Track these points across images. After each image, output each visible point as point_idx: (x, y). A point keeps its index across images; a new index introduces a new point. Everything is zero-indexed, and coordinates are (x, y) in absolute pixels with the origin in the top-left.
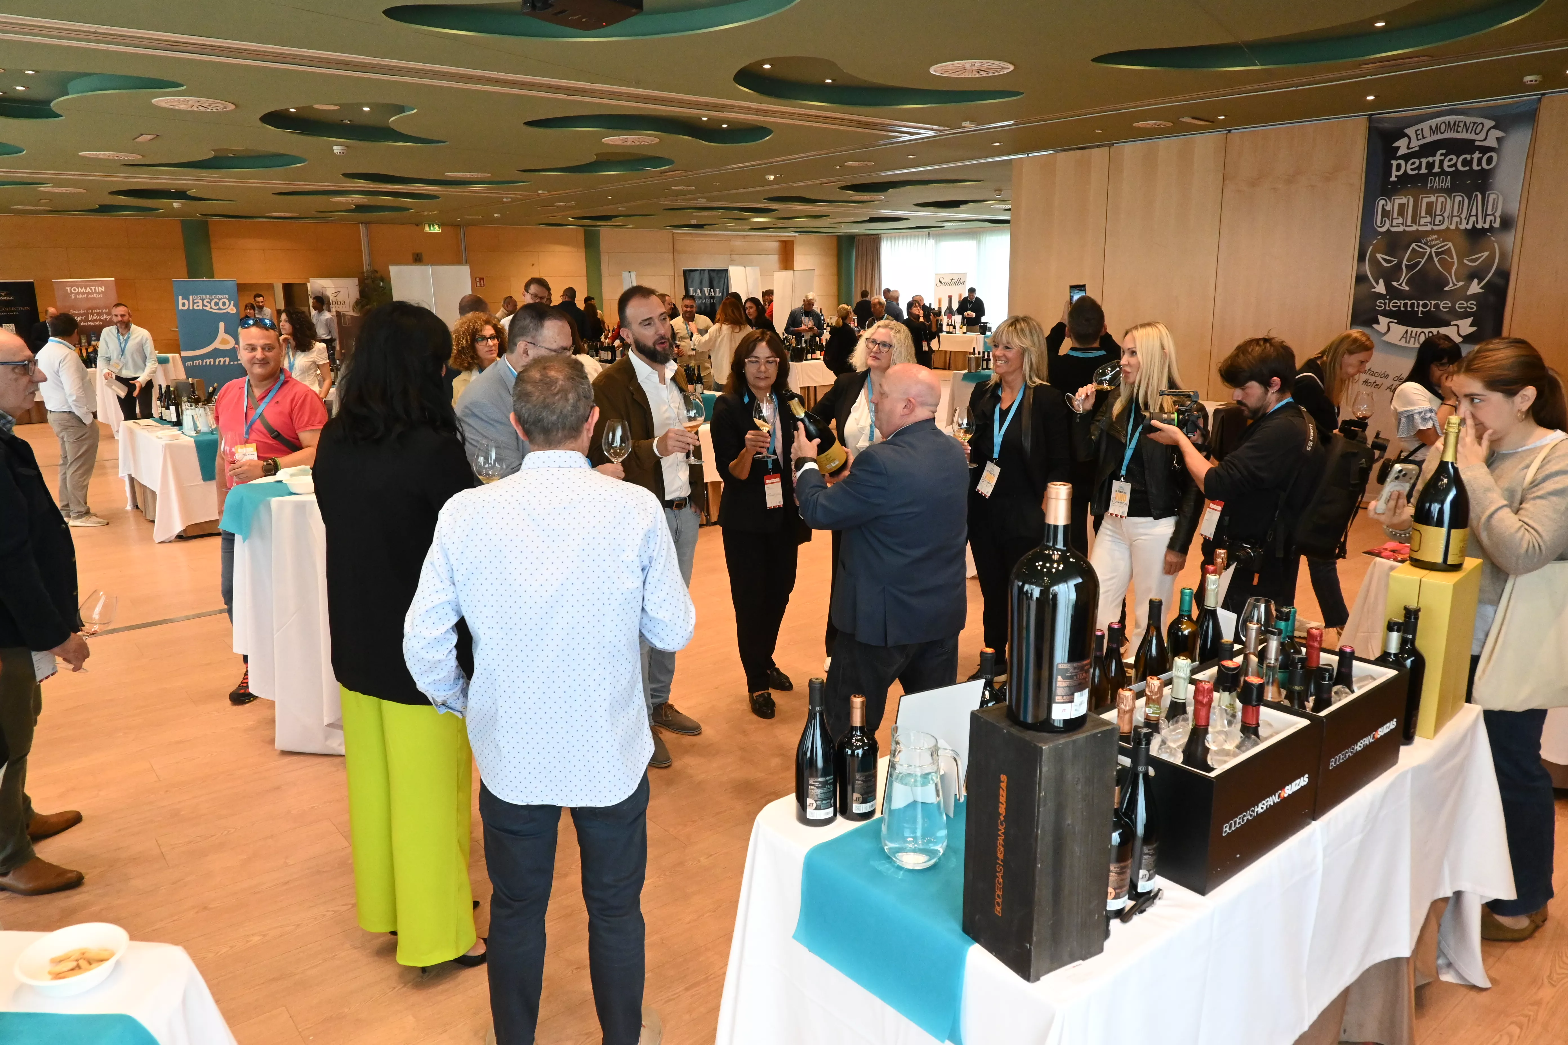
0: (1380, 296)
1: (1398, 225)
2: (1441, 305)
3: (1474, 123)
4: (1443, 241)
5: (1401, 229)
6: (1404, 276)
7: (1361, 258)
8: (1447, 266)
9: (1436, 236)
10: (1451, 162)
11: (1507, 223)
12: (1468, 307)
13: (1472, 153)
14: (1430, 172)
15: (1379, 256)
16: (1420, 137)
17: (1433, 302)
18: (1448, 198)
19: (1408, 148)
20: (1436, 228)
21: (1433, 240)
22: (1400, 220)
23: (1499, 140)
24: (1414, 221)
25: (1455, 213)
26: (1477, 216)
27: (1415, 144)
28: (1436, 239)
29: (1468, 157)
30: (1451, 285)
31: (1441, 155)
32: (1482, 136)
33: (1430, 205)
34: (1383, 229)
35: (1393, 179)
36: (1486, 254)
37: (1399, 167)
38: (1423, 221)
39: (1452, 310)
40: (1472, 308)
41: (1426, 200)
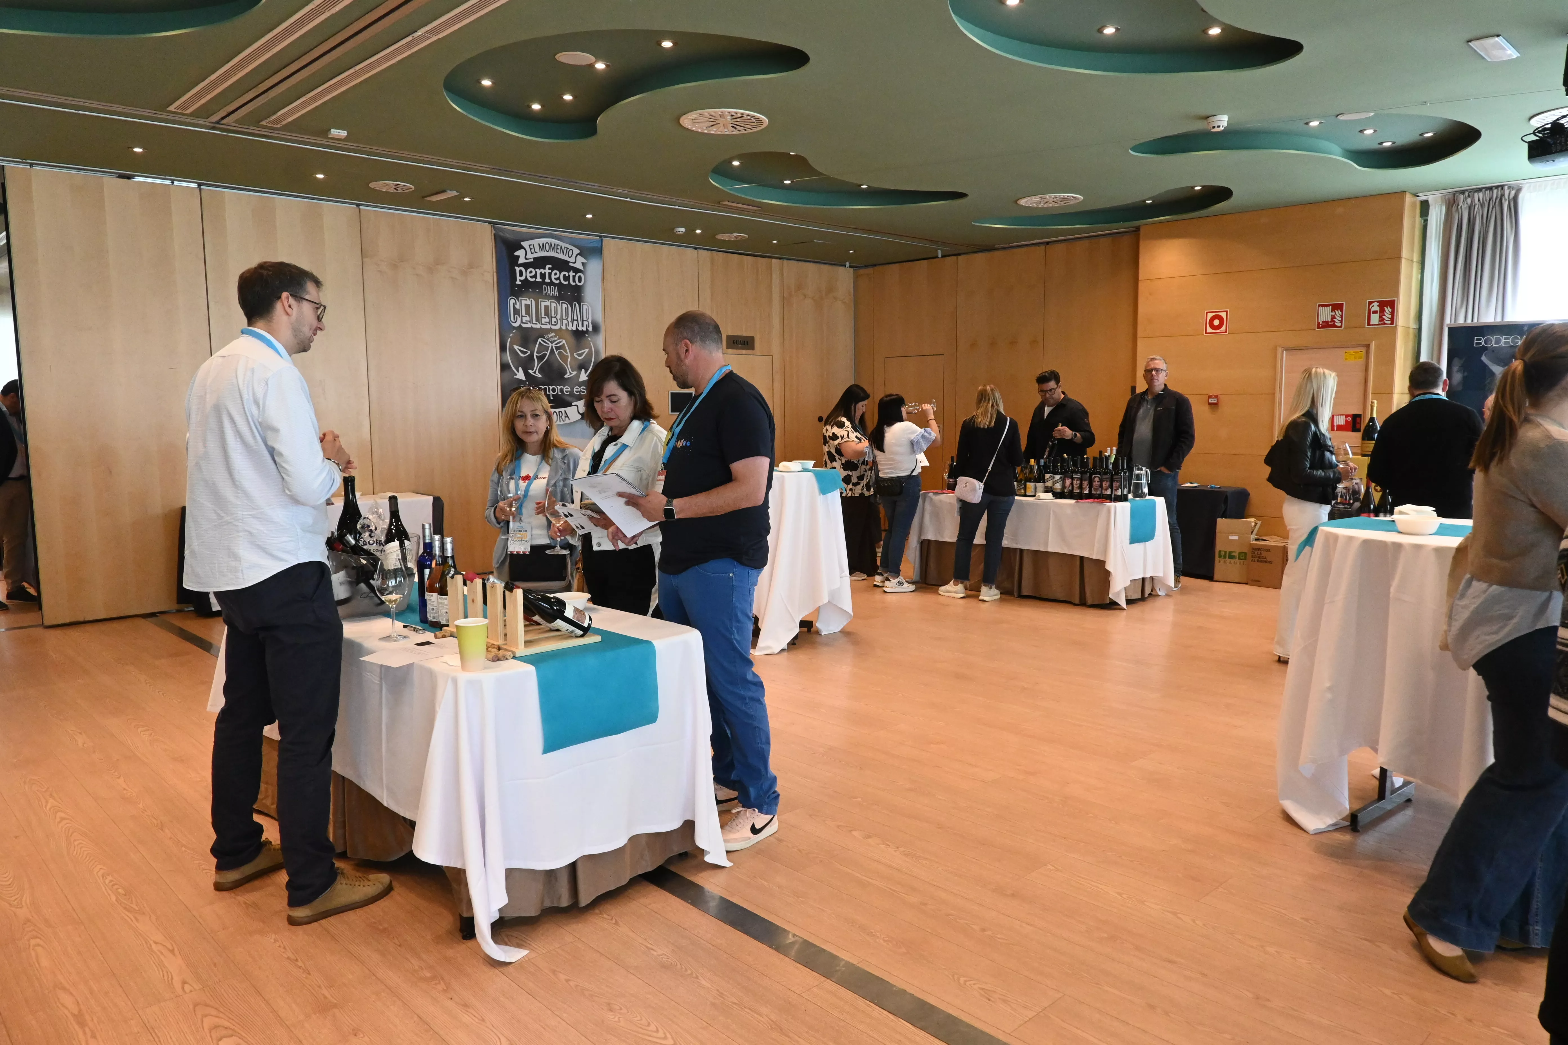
1: (526, 322)
2: (564, 390)
3: (567, 248)
4: (559, 338)
5: (529, 325)
6: (537, 365)
7: (503, 348)
8: (564, 358)
9: (553, 334)
10: (557, 276)
11: (596, 328)
12: (581, 391)
13: (569, 272)
14: (543, 283)
15: (516, 347)
16: (533, 251)
17: (559, 387)
18: (558, 305)
19: (526, 258)
20: (553, 327)
21: (552, 337)
22: (528, 318)
23: (583, 264)
24: (537, 320)
25: (564, 317)
26: (577, 320)
27: (531, 256)
28: (555, 336)
29: (567, 274)
30: (568, 374)
31: (549, 269)
32: (573, 259)
33: (546, 308)
34: (516, 325)
35: (518, 282)
36: (587, 350)
37: (521, 272)
38: (544, 321)
39: (572, 394)
40: (583, 392)
41: (543, 304)
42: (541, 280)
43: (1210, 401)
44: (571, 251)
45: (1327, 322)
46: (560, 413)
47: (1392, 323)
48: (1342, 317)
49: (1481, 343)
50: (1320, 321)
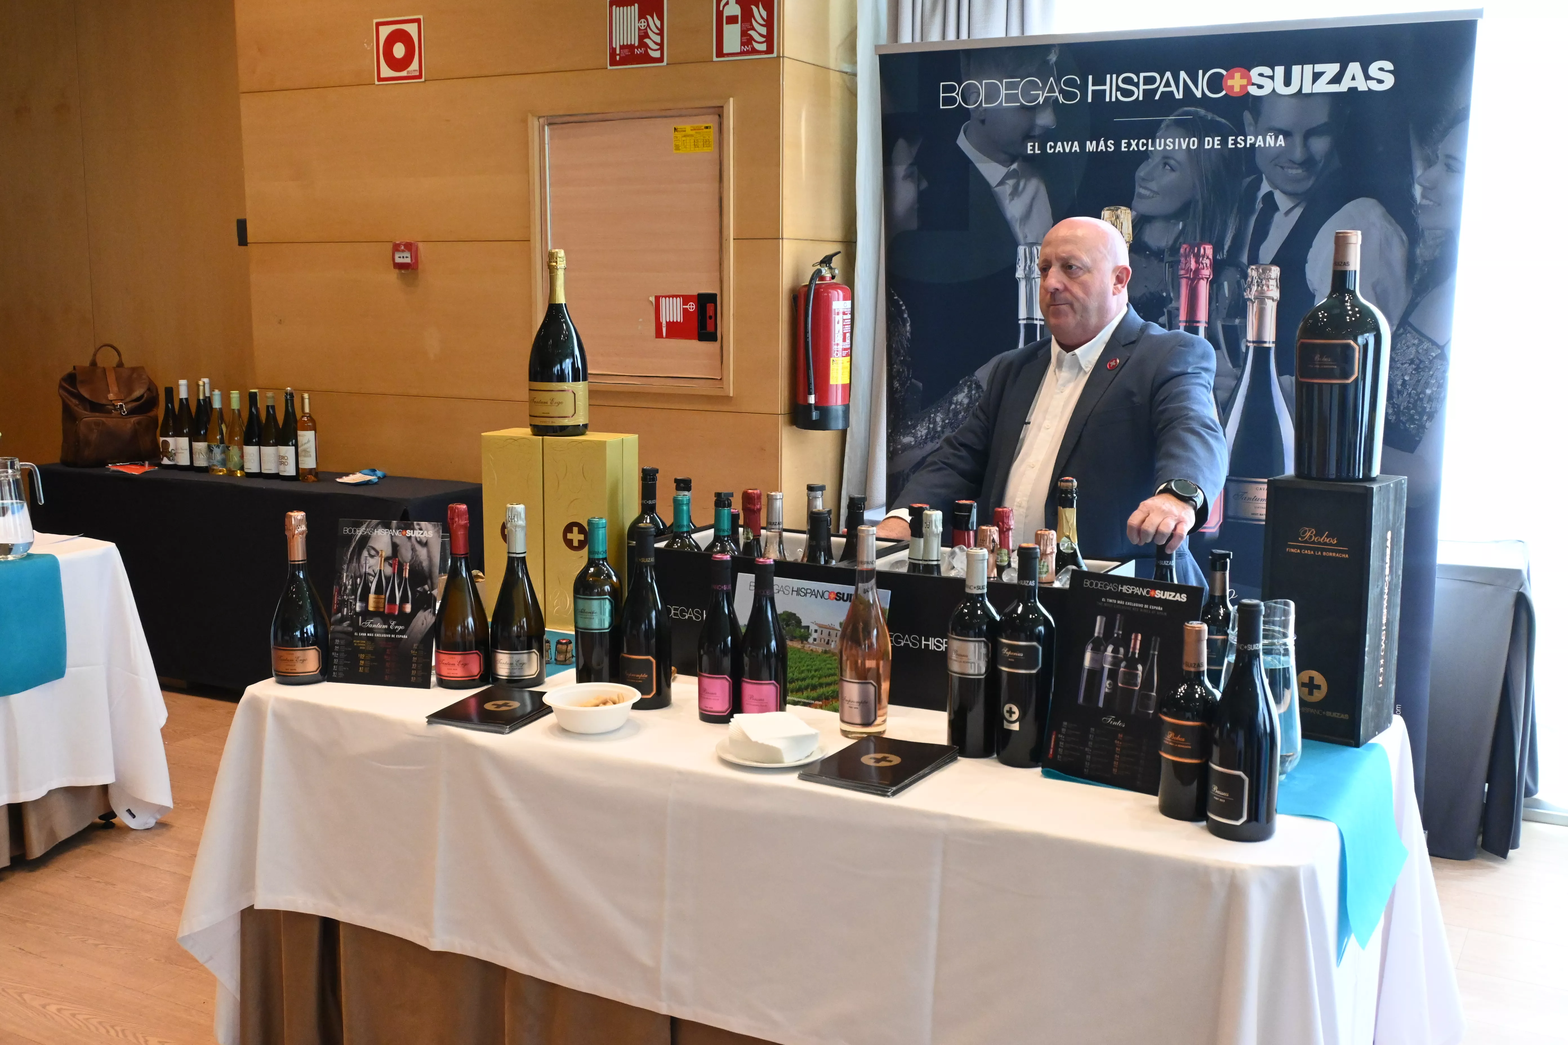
43: (398, 260)
45: (631, 47)
47: (770, 50)
48: (661, 33)
49: (953, 100)
50: (616, 45)
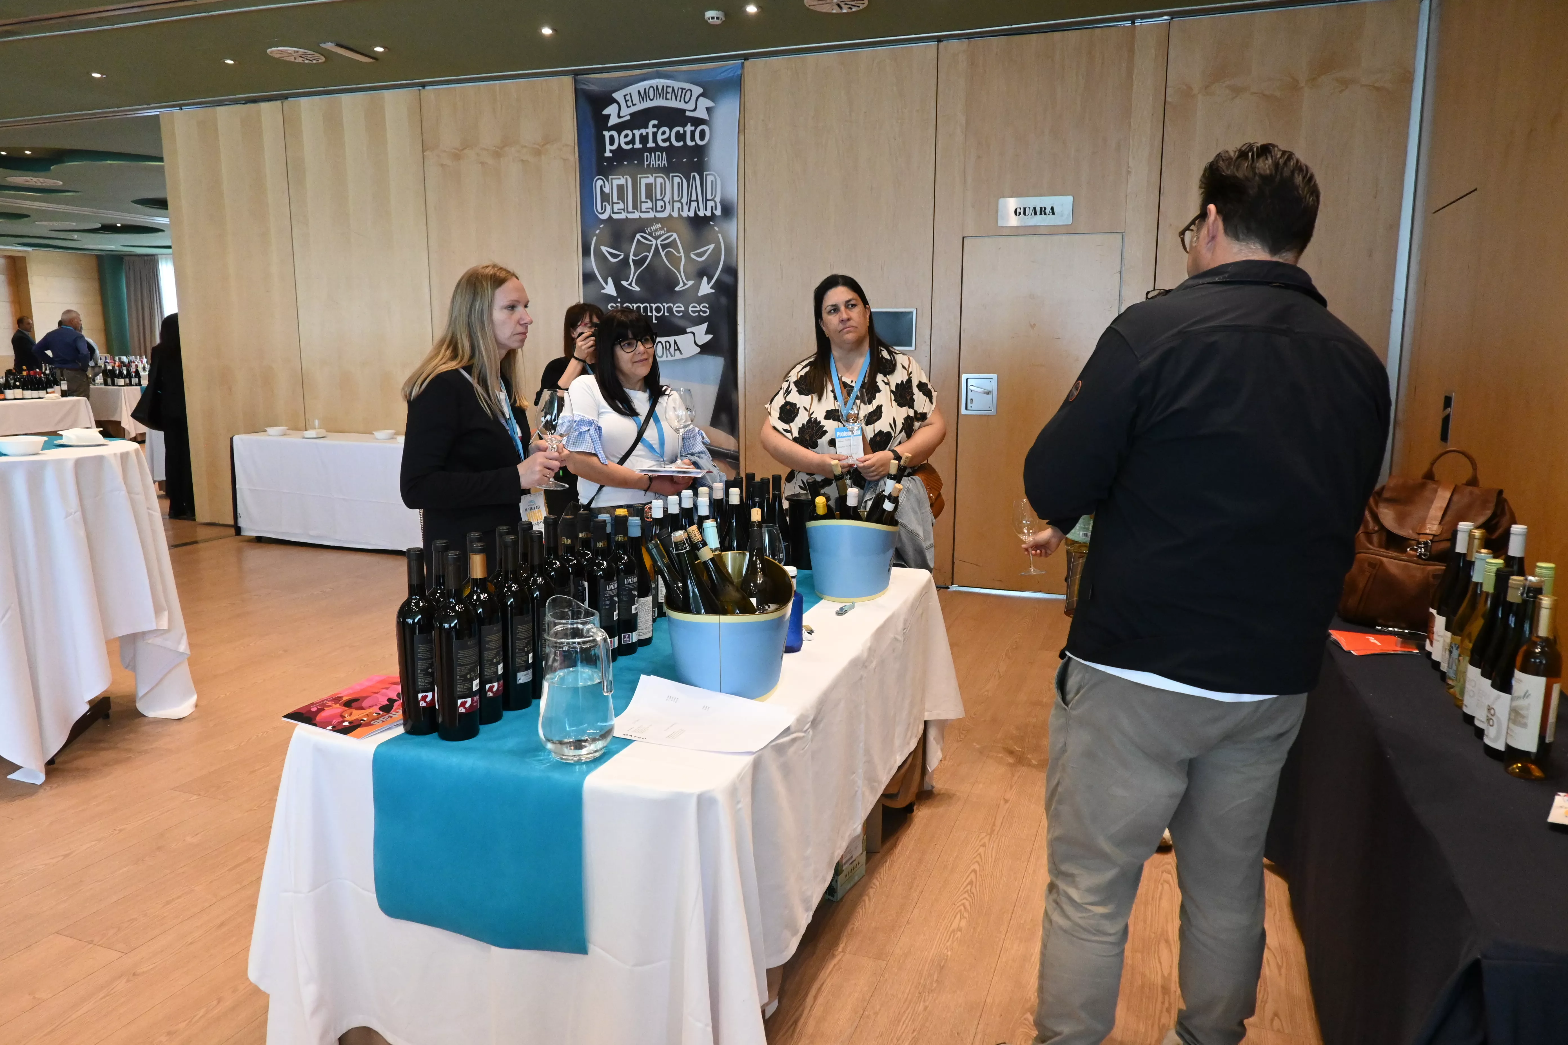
0: (610, 298)
1: (619, 211)
2: (675, 309)
3: (683, 89)
4: (668, 232)
5: (623, 216)
6: (633, 274)
7: (586, 252)
8: (675, 261)
9: (659, 225)
10: (665, 135)
11: (728, 210)
12: (701, 310)
13: (684, 126)
14: (645, 149)
15: (604, 249)
16: (630, 103)
17: (666, 306)
18: (667, 180)
19: (619, 117)
20: (659, 215)
21: (656, 230)
22: (621, 206)
23: (709, 110)
24: (635, 207)
25: (676, 198)
26: (697, 201)
27: (626, 112)
28: (661, 229)
29: (681, 130)
30: (681, 284)
31: (654, 126)
32: (691, 106)
33: (649, 187)
34: (604, 217)
35: (608, 154)
36: (712, 246)
37: (612, 139)
38: (644, 207)
39: (686, 315)
40: (706, 312)
41: (644, 181)
42: (641, 146)
44: (689, 92)
46: (667, 344)
